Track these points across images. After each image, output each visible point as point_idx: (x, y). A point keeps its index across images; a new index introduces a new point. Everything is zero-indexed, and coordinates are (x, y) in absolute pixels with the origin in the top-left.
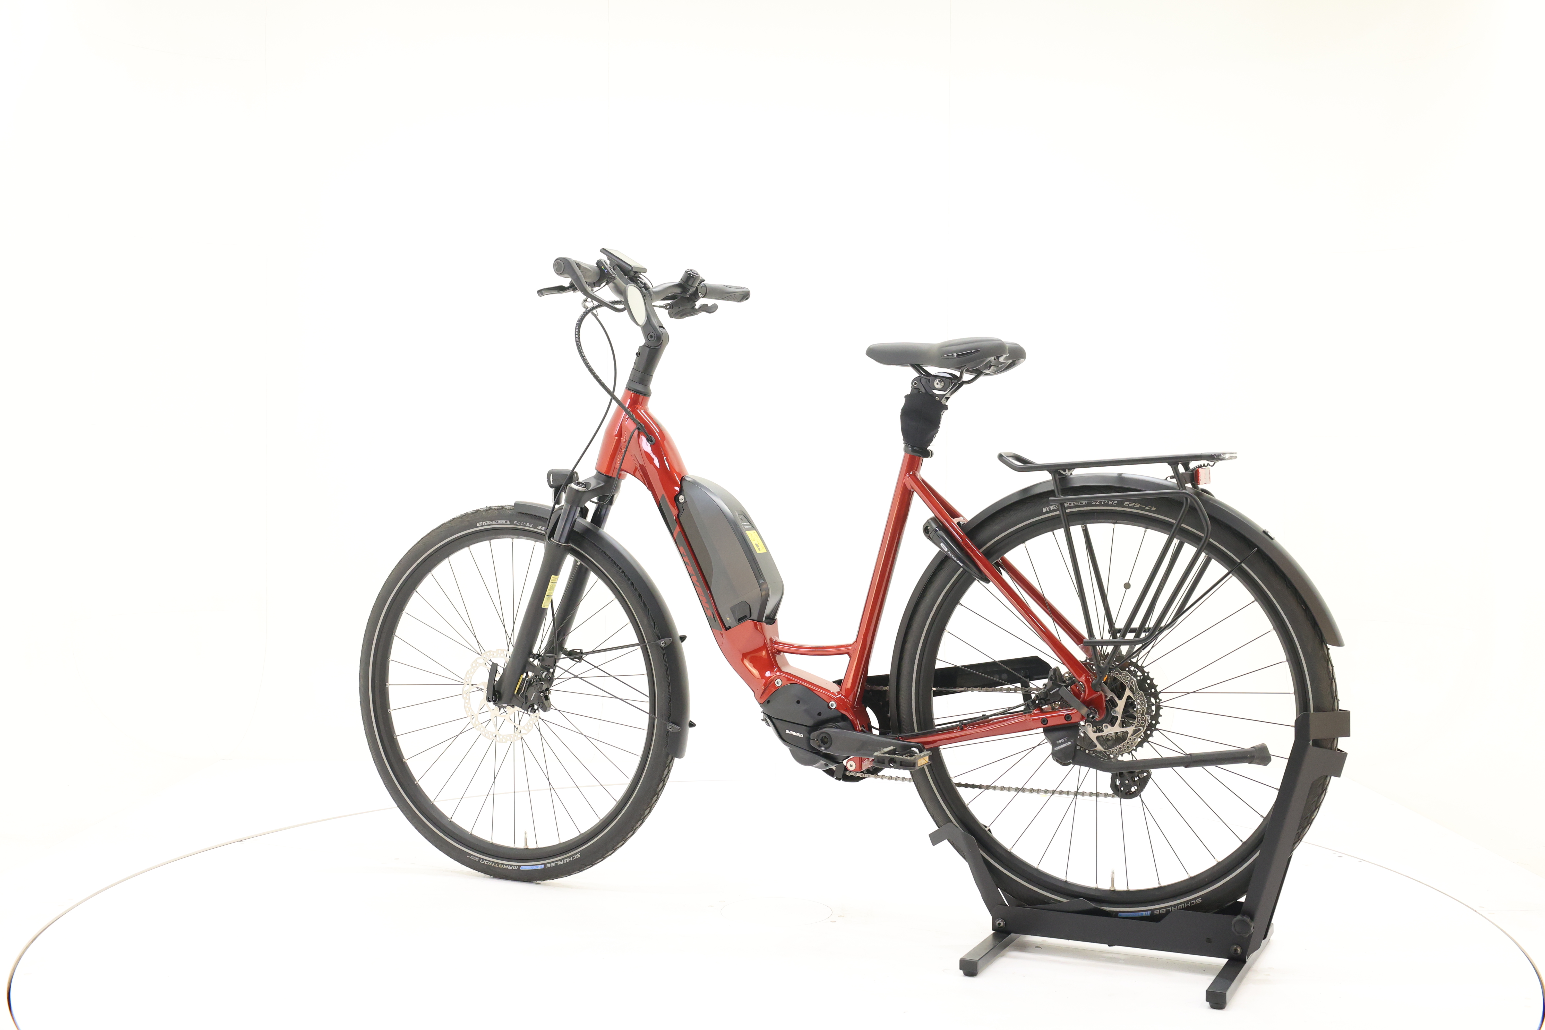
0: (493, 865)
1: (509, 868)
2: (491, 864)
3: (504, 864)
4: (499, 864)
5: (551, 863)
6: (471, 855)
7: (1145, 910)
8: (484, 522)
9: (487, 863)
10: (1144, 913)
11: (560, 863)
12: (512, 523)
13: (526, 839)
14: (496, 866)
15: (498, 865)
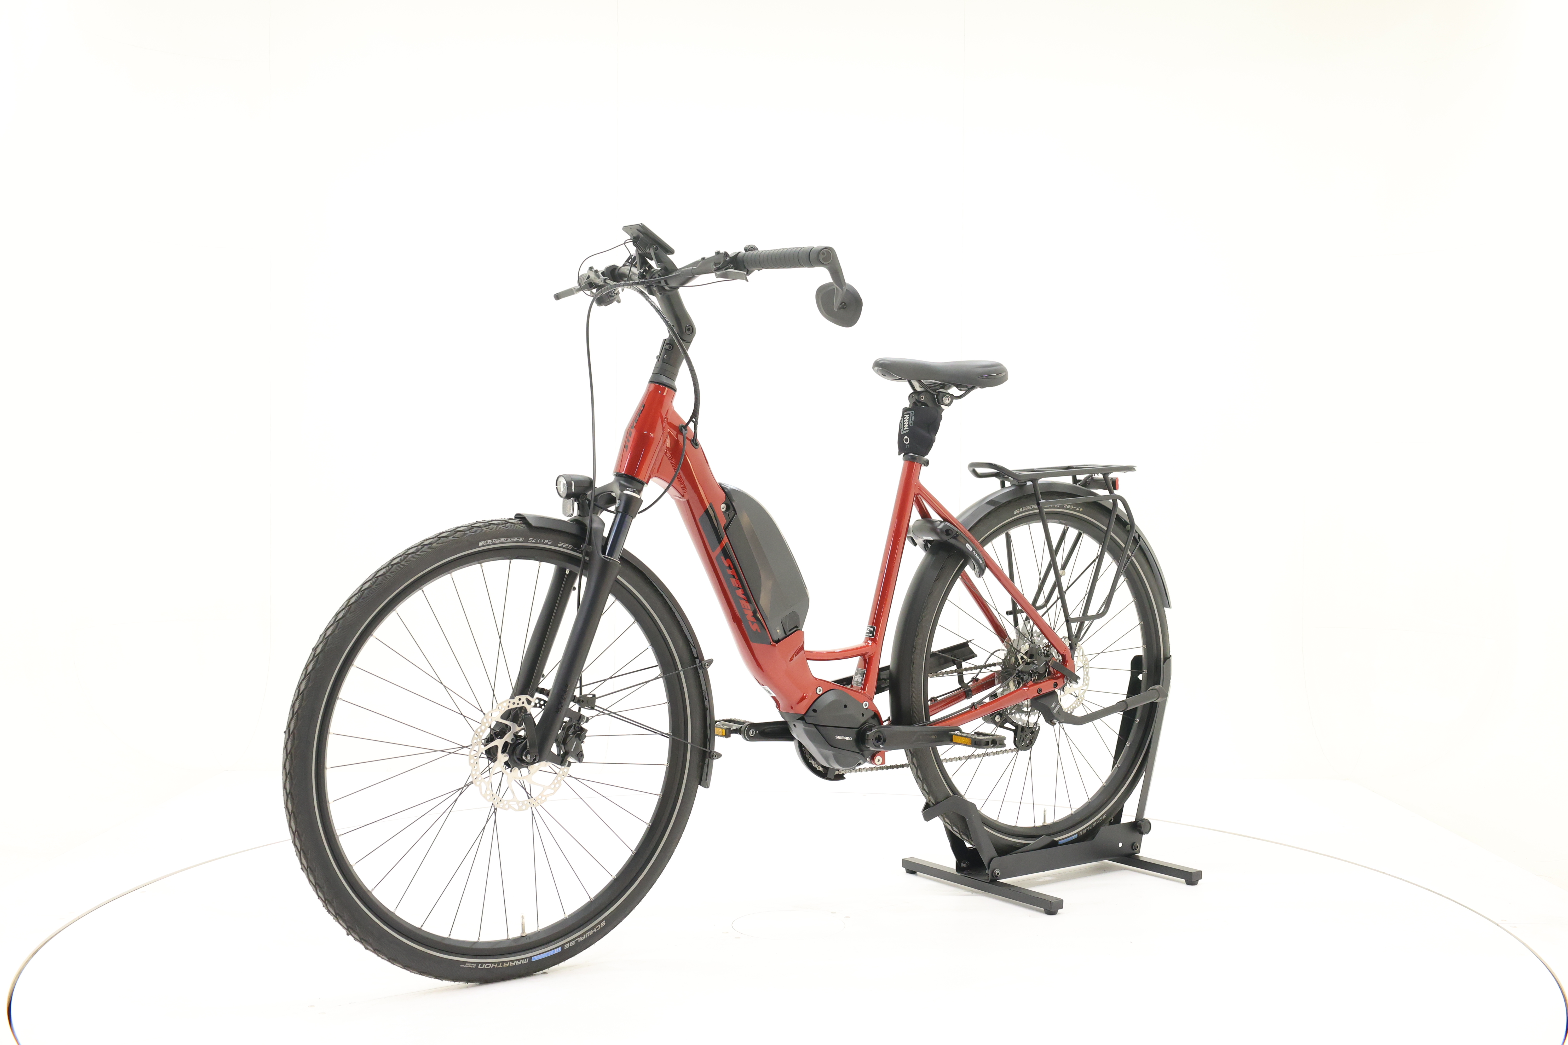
0: (496, 966)
1: (518, 963)
2: (493, 965)
3: (509, 961)
4: (503, 963)
5: (569, 942)
6: (465, 963)
7: (1073, 834)
8: (489, 541)
9: (487, 966)
10: (1074, 836)
11: (582, 939)
12: (525, 541)
13: (523, 925)
14: (500, 966)
15: (502, 965)
